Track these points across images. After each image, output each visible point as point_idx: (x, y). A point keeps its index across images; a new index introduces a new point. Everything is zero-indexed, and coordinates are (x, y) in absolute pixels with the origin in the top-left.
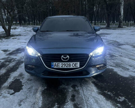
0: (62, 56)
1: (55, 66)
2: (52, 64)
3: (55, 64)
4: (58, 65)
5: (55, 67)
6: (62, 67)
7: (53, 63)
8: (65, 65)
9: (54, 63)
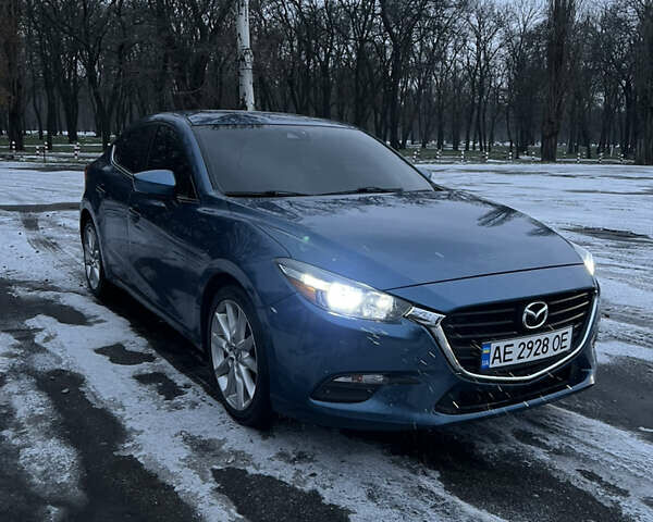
0: (527, 310)
1: (495, 358)
2: (485, 351)
3: (498, 348)
4: (505, 353)
5: (497, 364)
6: (519, 358)
7: (489, 346)
8: (531, 348)
9: (494, 345)
